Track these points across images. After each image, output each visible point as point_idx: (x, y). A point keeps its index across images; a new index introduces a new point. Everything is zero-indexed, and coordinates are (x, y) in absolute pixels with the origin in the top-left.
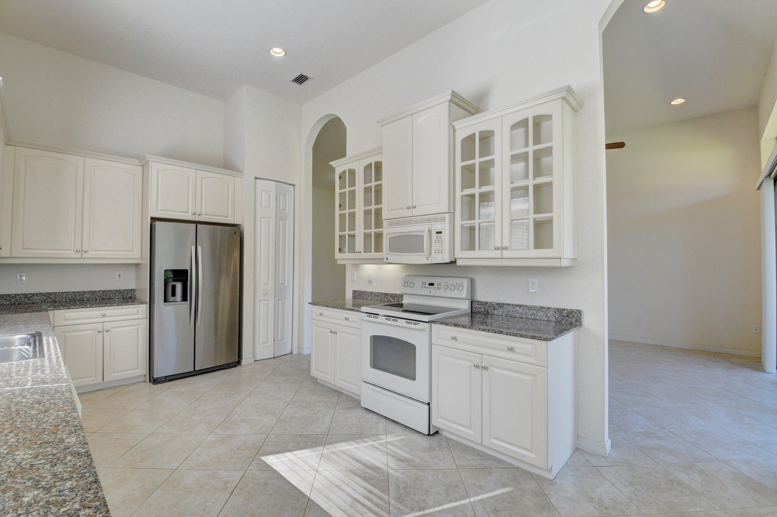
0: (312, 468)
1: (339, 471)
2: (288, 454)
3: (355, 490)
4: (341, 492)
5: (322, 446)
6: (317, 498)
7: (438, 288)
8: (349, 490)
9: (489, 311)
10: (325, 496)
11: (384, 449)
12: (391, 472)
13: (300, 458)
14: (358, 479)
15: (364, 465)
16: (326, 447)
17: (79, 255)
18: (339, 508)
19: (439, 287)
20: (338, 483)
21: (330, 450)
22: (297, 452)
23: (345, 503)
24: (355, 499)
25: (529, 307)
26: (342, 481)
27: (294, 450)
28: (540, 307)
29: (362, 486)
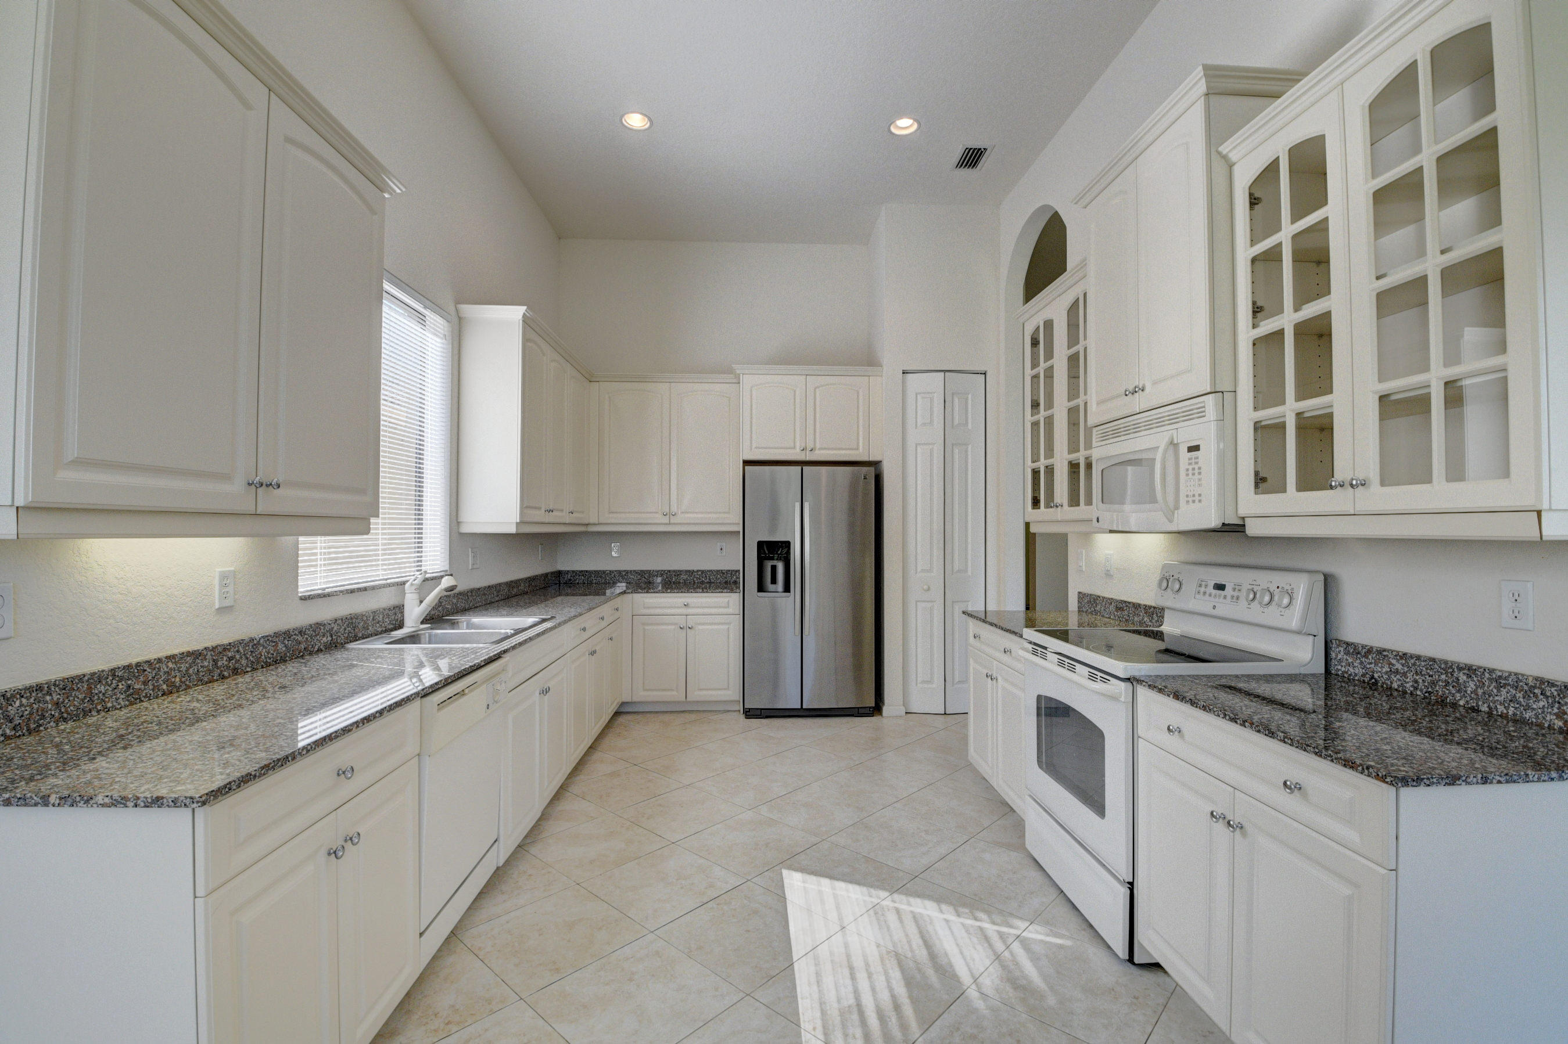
0: (841, 919)
1: (878, 946)
2: (825, 882)
3: (873, 990)
4: (848, 982)
5: (890, 892)
6: (803, 972)
7: (1233, 597)
8: (864, 985)
9: (1376, 676)
10: (818, 974)
11: (999, 946)
12: (973, 993)
13: (835, 896)
14: (896, 975)
15: (933, 956)
16: (896, 896)
17: (666, 520)
18: (822, 1003)
19: (1236, 594)
20: (858, 963)
21: (896, 905)
22: (840, 885)
23: (839, 1001)
24: (859, 1005)
25: (1500, 677)
26: (867, 964)
27: (838, 879)
28: (1536, 679)
29: (891, 989)
